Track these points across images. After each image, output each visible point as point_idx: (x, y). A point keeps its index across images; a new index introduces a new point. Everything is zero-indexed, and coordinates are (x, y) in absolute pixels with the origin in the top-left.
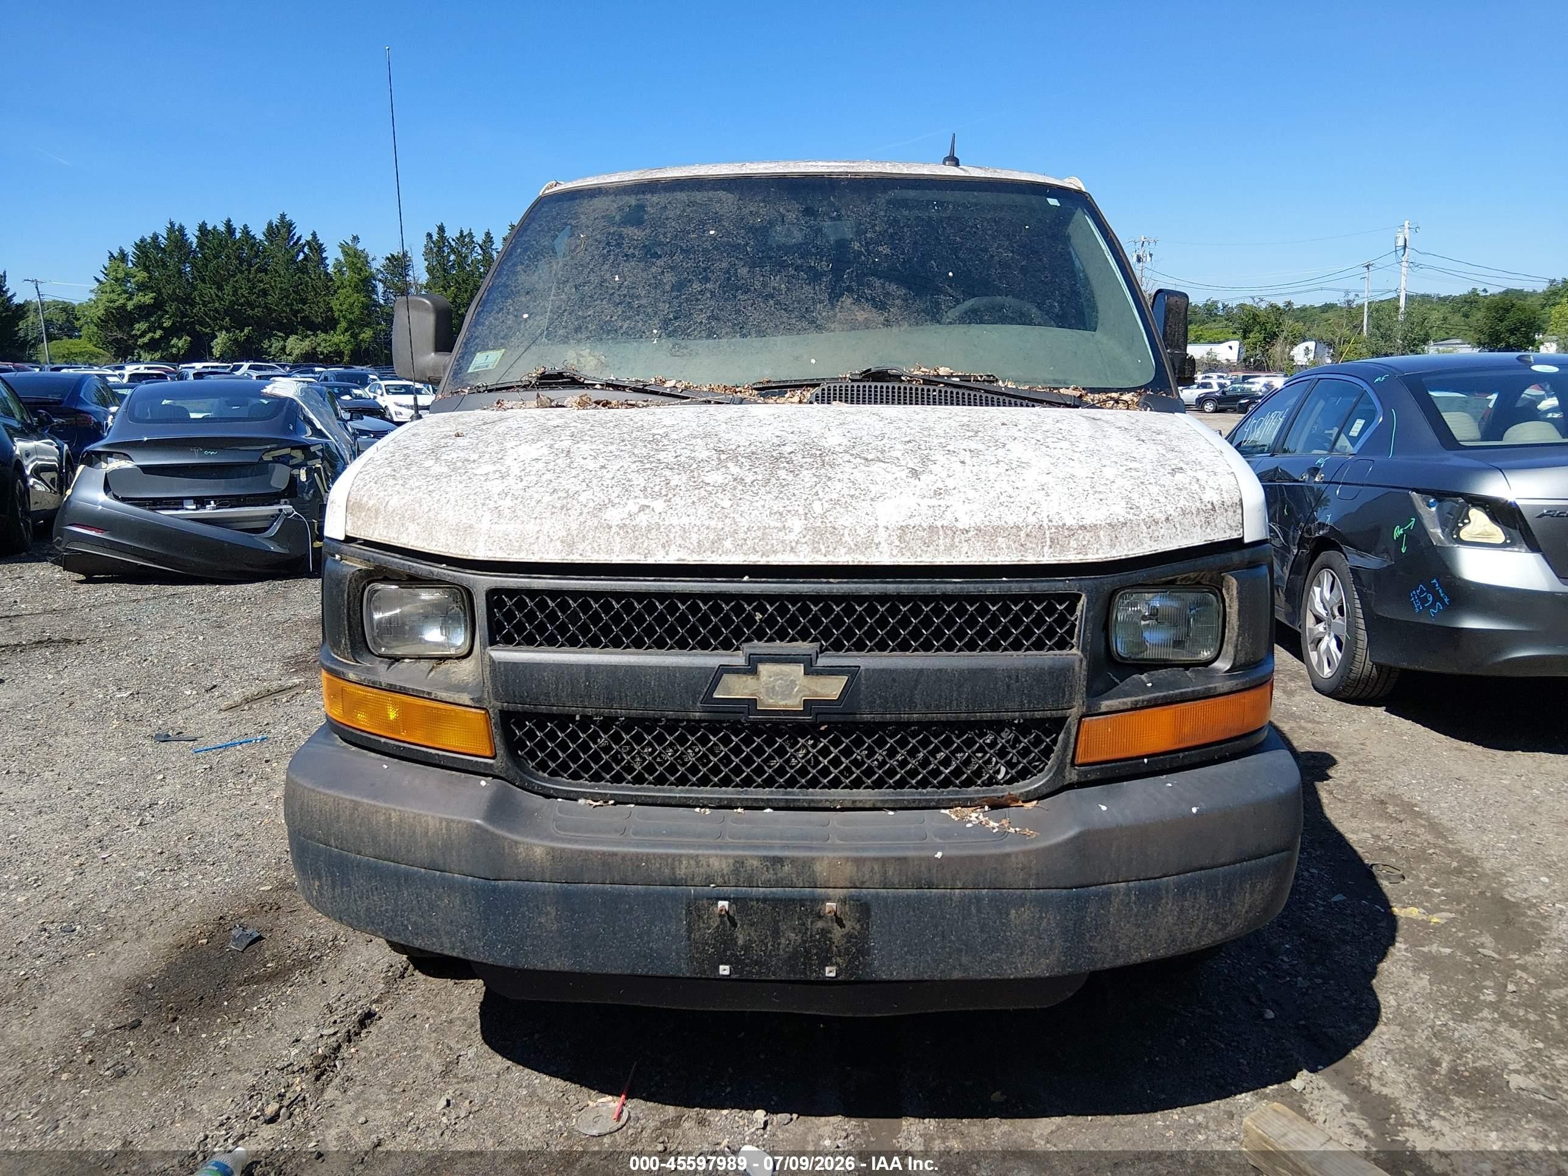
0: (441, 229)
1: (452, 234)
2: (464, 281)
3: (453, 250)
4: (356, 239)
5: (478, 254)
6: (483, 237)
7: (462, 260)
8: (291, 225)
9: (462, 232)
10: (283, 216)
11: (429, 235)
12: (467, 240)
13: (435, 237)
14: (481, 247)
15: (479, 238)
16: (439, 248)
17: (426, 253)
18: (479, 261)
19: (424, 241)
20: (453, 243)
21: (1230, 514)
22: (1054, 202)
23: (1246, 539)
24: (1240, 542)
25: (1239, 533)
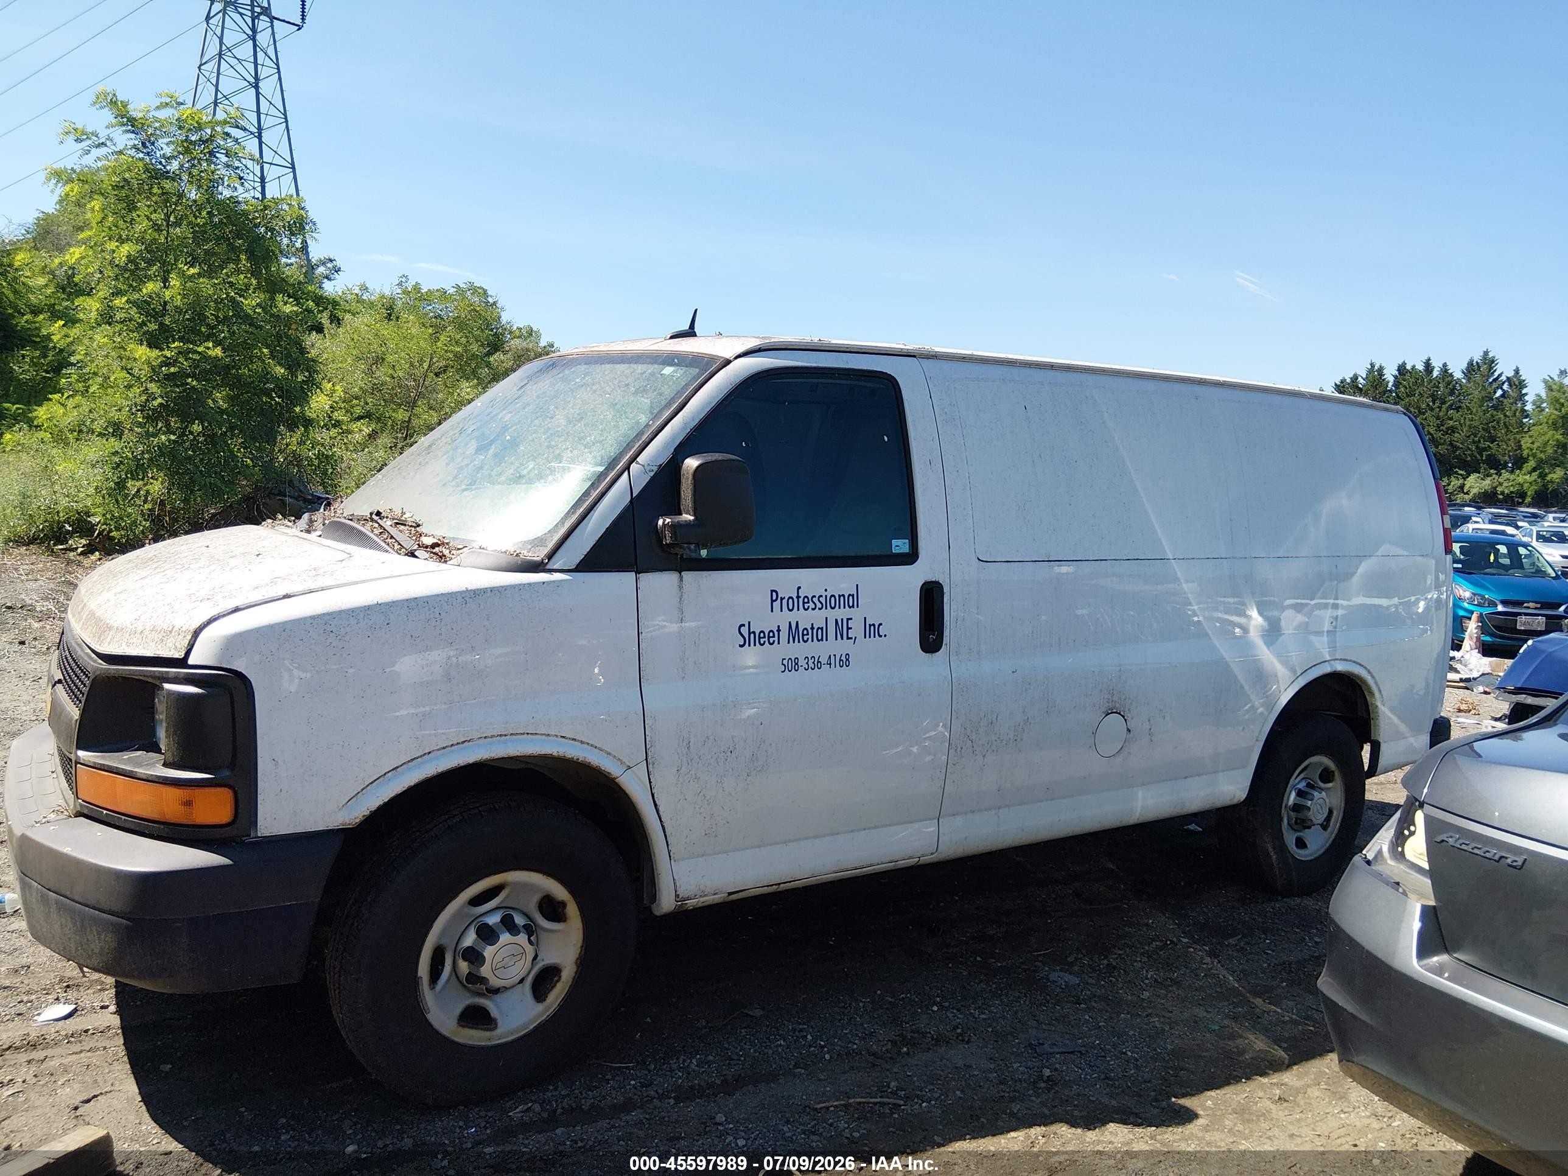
8: (1493, 361)
10: (1486, 352)
21: (180, 637)
22: (668, 370)
23: (190, 662)
24: (182, 662)
25: (179, 655)
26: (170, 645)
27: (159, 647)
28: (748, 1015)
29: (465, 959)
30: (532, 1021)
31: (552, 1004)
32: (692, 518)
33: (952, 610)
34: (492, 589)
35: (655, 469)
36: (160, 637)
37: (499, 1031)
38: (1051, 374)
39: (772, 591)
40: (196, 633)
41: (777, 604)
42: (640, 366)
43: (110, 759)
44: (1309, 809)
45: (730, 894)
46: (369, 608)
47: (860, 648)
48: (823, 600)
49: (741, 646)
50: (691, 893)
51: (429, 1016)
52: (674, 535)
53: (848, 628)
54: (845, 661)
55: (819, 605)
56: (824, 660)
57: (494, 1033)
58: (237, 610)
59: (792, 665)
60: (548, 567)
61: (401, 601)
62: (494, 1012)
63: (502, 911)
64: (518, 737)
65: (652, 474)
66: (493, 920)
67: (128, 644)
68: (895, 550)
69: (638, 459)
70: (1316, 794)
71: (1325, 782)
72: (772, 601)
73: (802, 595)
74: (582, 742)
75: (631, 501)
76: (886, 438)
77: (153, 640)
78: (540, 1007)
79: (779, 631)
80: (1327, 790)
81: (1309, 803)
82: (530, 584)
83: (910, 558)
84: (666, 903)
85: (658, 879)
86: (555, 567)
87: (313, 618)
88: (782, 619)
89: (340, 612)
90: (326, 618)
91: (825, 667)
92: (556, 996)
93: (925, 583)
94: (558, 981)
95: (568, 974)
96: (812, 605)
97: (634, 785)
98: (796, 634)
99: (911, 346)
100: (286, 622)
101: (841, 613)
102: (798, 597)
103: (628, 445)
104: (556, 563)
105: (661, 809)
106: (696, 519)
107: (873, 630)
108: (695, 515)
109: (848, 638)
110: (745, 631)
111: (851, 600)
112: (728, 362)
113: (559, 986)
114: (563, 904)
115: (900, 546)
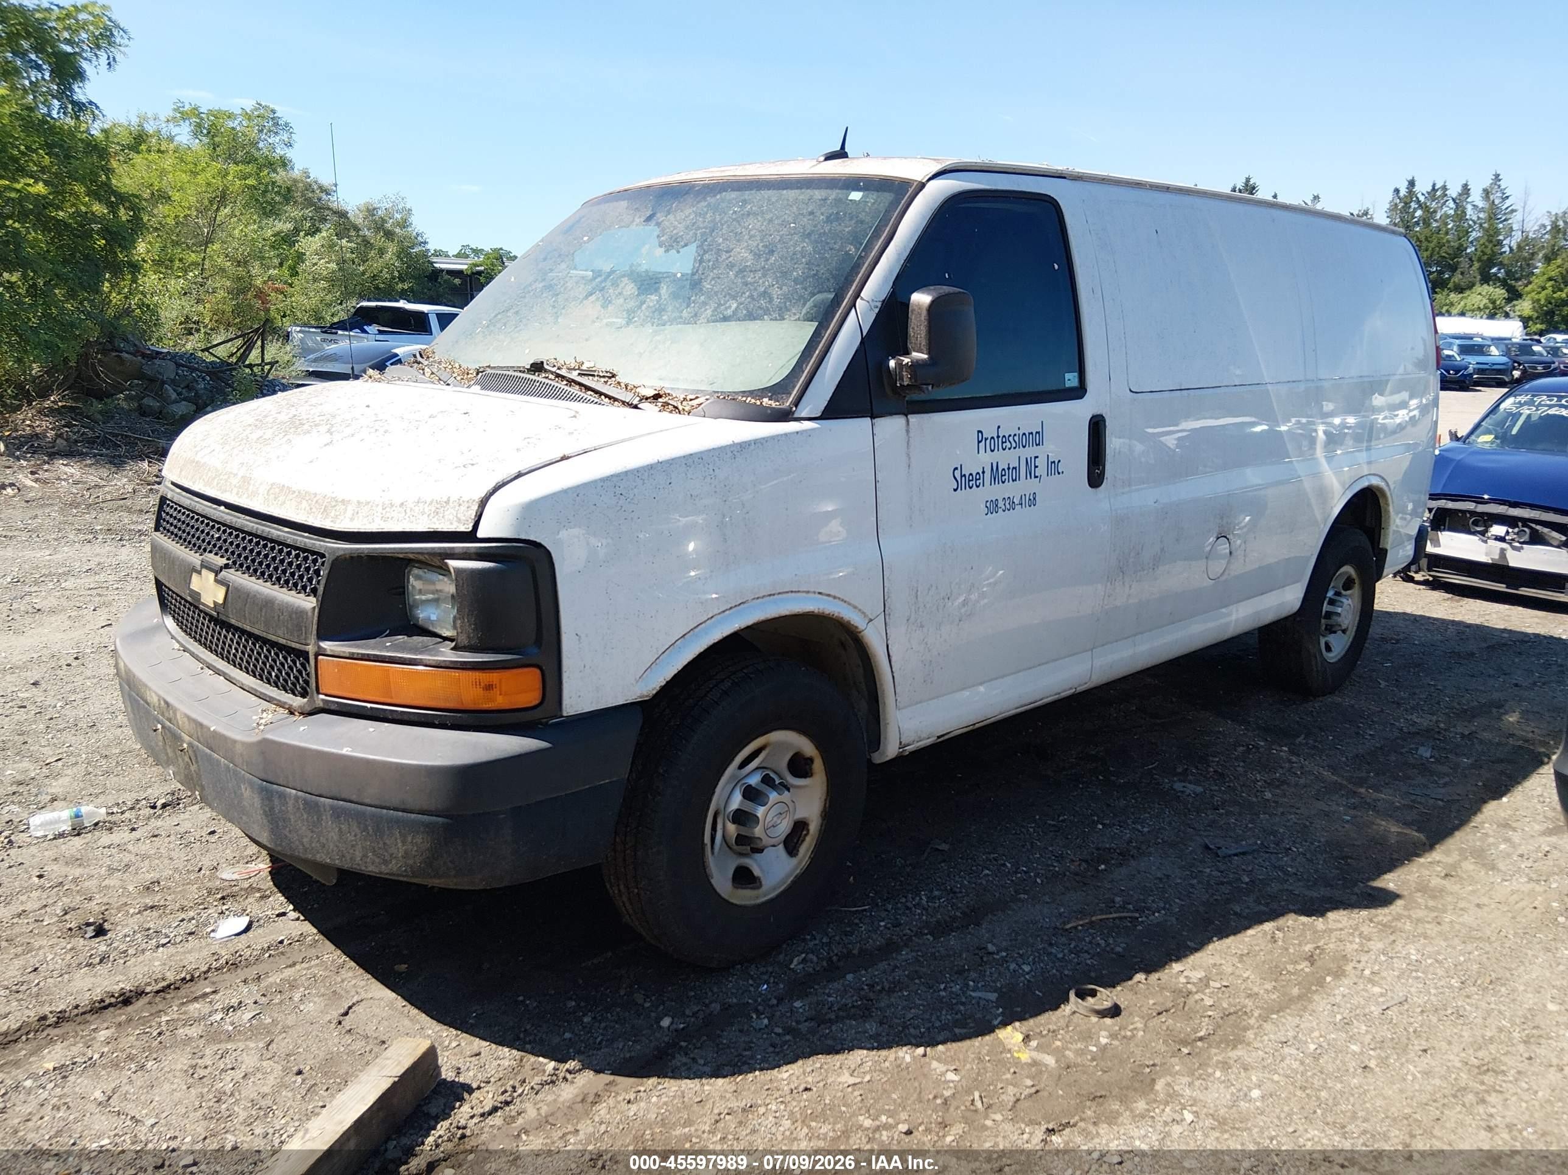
0: (1412, 183)
1: (1422, 188)
2: (1426, 239)
3: (1420, 205)
4: (1316, 198)
5: (1450, 208)
6: (1459, 189)
7: (1429, 213)
8: (1254, 188)
9: (1434, 185)
10: (1248, 180)
11: (1397, 191)
12: (1439, 193)
13: (1403, 192)
14: (1454, 200)
15: (1454, 191)
16: (1406, 203)
17: (1390, 210)
18: (1448, 216)
19: (1390, 195)
20: (1422, 199)
21: (463, 508)
22: (856, 196)
23: (480, 534)
24: (470, 536)
25: (468, 527)
26: (451, 517)
27: (435, 520)
28: (937, 850)
29: (734, 822)
30: (788, 877)
31: (804, 856)
32: (926, 356)
33: (1113, 443)
34: (756, 441)
35: (879, 305)
36: (433, 509)
37: (764, 888)
38: (1168, 196)
39: (979, 432)
40: (483, 503)
41: (982, 444)
42: (817, 192)
43: (367, 647)
44: (1339, 615)
45: (939, 737)
46: (651, 467)
47: (1044, 487)
48: (1016, 438)
49: (955, 490)
50: (910, 740)
51: (713, 881)
52: (914, 376)
53: (1036, 467)
54: (1033, 501)
55: (1014, 445)
56: (1017, 501)
57: (761, 891)
58: (519, 475)
59: (993, 507)
60: (796, 415)
61: (679, 458)
62: (757, 872)
63: (760, 771)
64: (785, 596)
65: (877, 310)
66: (754, 780)
67: (385, 519)
68: (1068, 384)
69: (862, 294)
70: (1344, 600)
71: (1346, 590)
72: (979, 442)
73: (1001, 435)
74: (835, 597)
75: (862, 343)
76: (1056, 267)
77: (423, 513)
78: (794, 861)
79: (983, 472)
80: (1350, 596)
81: (1339, 610)
82: (786, 435)
83: (1079, 392)
84: (891, 749)
85: (886, 728)
86: (803, 415)
87: (603, 480)
88: (985, 459)
89: (626, 472)
90: (614, 479)
91: (1018, 507)
92: (806, 848)
93: (1093, 417)
94: (806, 835)
95: (814, 827)
96: (1009, 445)
97: (873, 638)
98: (998, 475)
99: (1059, 166)
100: (578, 487)
101: (1030, 452)
102: (998, 437)
103: (846, 279)
104: (804, 411)
105: (893, 659)
106: (930, 358)
107: (1054, 466)
108: (929, 353)
109: (1036, 477)
110: (958, 474)
111: (1036, 438)
112: (922, 186)
113: (808, 839)
114: (811, 760)
115: (1071, 380)
